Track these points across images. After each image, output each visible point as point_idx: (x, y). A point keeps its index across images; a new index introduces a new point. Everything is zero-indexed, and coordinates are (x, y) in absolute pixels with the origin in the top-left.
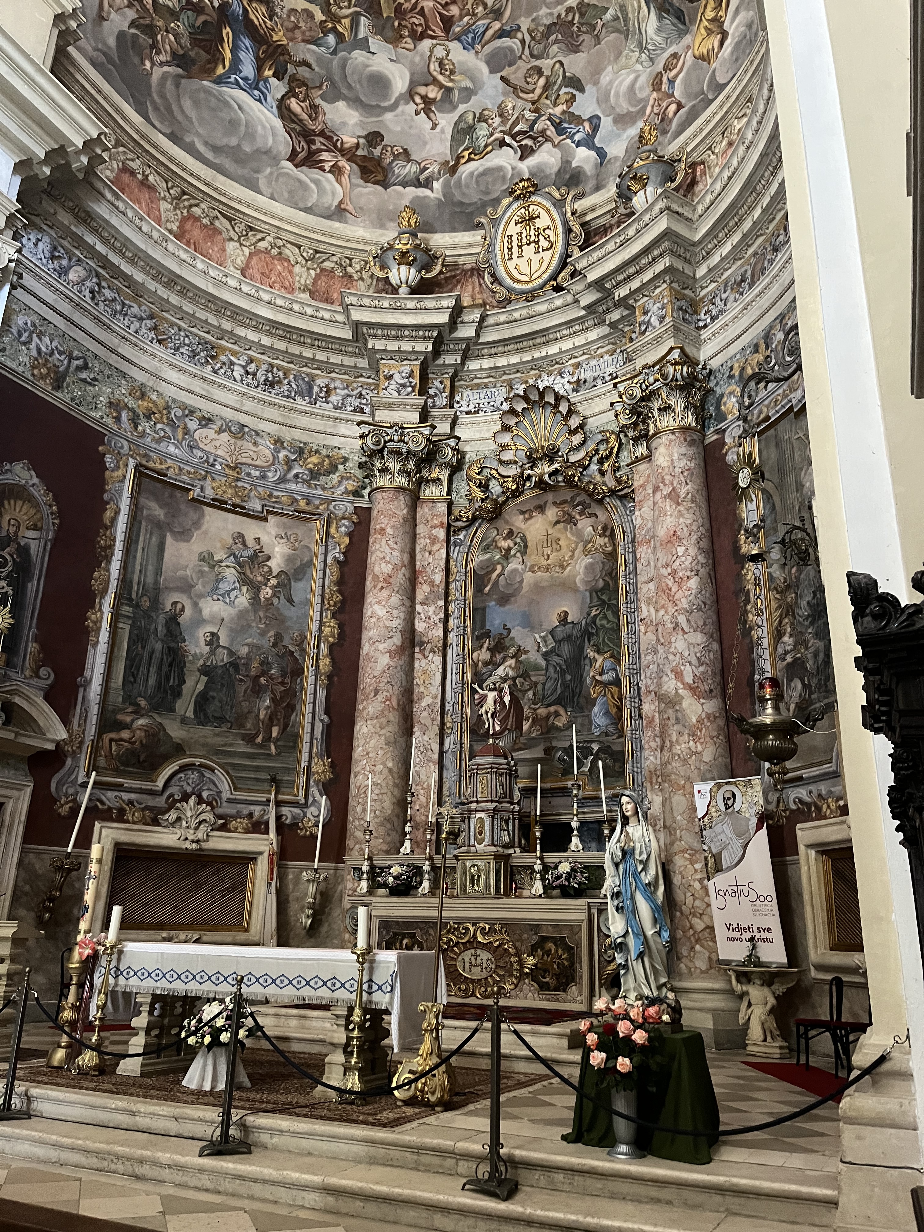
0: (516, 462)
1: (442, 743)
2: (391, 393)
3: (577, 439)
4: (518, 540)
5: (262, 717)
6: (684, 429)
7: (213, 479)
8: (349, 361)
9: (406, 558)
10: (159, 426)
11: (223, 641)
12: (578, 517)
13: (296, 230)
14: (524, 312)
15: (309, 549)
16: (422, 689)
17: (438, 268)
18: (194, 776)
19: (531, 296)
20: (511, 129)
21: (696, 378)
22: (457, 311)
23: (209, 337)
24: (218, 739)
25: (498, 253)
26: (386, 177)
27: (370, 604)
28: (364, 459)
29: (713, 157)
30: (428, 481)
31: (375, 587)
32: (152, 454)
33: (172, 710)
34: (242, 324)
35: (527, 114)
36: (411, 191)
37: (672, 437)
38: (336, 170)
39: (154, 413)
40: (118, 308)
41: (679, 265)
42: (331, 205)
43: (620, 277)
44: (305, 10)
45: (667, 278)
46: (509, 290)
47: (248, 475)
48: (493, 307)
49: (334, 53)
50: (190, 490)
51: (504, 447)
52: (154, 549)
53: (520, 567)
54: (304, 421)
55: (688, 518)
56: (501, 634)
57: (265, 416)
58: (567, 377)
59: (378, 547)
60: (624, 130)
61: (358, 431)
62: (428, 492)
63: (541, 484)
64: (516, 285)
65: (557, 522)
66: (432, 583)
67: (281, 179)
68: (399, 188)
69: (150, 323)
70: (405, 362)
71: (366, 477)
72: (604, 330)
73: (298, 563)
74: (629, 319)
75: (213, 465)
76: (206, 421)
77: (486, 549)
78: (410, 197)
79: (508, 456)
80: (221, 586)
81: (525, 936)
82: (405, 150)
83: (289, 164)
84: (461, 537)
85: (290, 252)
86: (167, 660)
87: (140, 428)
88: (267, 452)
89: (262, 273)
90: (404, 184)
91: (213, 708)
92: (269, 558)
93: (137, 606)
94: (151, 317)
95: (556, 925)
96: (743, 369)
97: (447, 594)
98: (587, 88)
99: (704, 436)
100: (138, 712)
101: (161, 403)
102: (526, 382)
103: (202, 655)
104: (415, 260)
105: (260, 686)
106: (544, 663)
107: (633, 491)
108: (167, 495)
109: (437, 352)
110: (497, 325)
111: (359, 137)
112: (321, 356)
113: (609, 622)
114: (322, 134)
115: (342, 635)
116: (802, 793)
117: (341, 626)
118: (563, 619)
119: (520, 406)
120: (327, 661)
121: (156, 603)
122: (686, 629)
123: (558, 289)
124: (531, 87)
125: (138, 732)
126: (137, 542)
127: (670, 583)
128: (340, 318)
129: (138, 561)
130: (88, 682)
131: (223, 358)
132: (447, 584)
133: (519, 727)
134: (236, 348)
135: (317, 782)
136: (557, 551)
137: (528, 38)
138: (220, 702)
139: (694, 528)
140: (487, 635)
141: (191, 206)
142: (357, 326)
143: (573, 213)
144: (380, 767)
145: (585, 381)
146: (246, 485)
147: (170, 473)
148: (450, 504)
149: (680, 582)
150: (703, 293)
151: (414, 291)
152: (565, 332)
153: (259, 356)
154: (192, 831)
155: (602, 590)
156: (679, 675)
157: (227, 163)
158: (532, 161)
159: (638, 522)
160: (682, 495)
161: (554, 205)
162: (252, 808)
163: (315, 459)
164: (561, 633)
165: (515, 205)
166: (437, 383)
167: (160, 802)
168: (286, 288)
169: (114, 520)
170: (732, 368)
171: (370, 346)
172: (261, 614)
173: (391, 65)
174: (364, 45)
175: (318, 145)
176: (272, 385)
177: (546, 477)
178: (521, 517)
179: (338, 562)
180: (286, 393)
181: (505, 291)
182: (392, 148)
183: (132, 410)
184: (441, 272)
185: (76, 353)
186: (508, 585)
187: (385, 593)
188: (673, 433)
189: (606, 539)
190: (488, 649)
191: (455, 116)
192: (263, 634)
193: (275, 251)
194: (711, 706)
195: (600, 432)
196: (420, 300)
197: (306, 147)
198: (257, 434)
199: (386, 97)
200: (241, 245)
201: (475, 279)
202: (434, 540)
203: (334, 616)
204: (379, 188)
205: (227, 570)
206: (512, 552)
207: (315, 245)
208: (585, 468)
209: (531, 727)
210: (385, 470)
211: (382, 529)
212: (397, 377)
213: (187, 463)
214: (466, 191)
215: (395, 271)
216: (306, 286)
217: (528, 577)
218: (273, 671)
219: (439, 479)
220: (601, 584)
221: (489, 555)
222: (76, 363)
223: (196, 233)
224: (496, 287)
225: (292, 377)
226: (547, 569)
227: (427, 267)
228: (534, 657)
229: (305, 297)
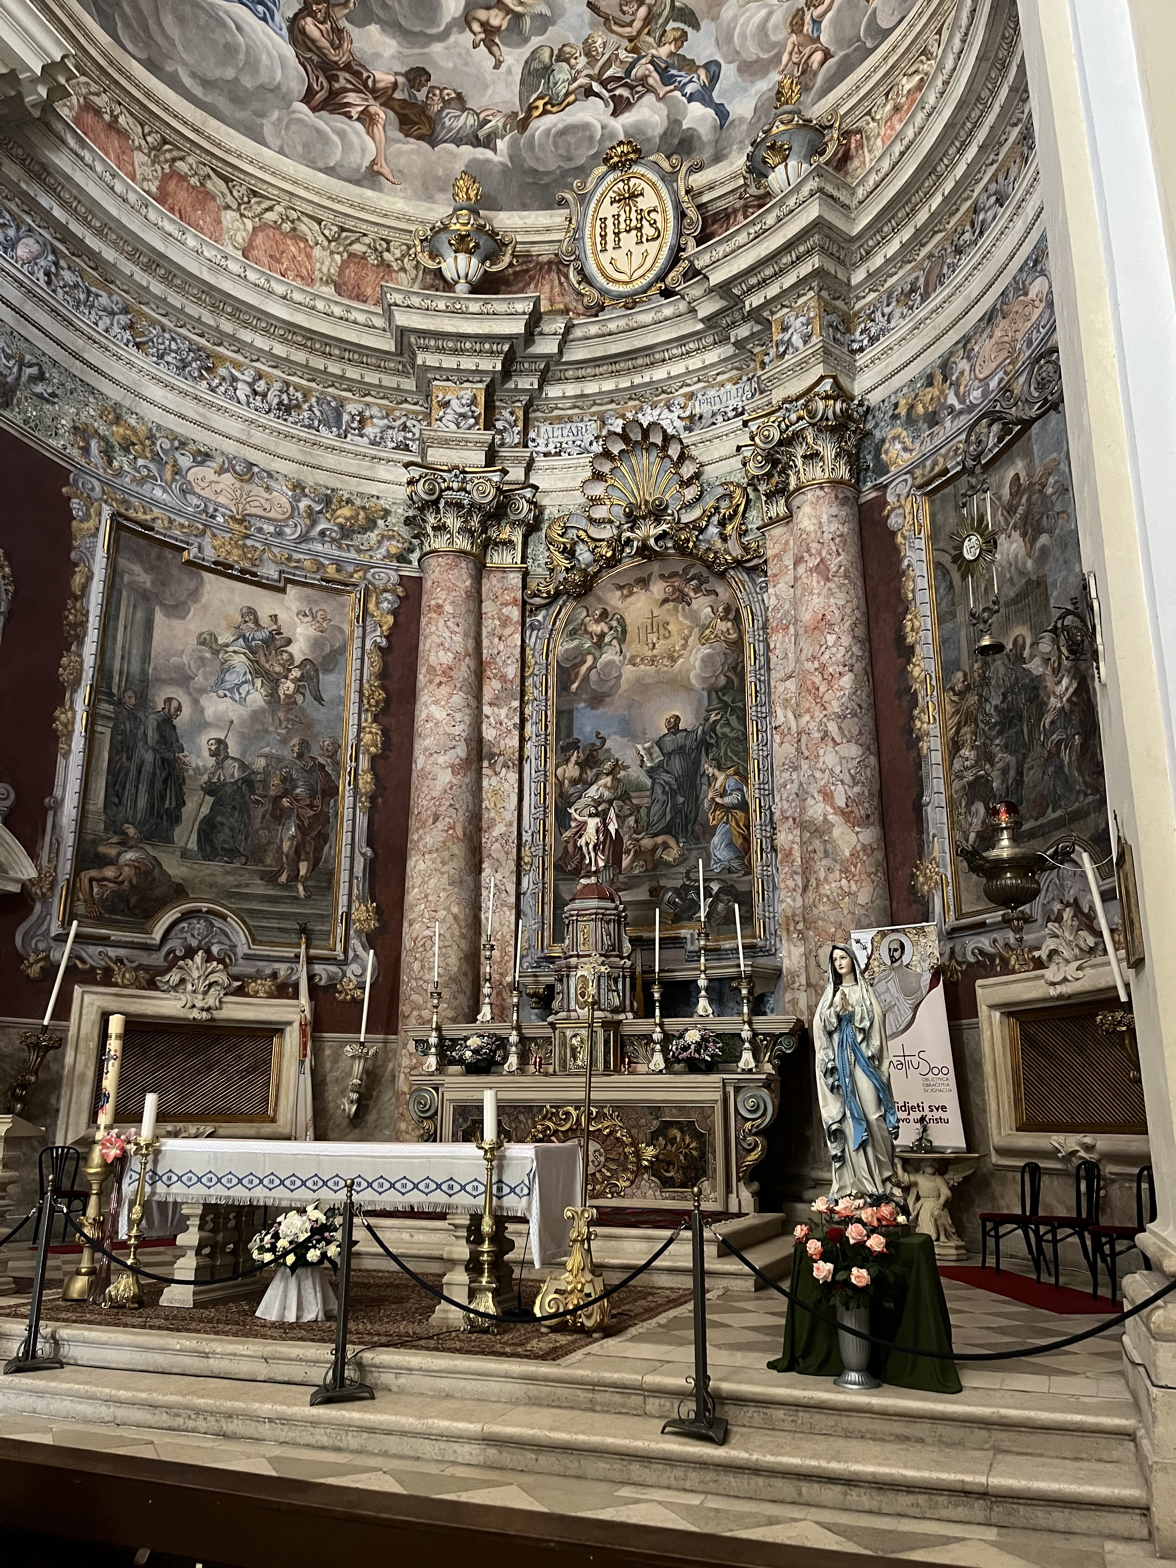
0: (611, 522)
1: (519, 883)
2: (447, 426)
3: (690, 493)
4: (614, 623)
5: (285, 849)
6: (835, 483)
7: (214, 535)
8: (390, 381)
9: (471, 644)
10: (140, 462)
11: (233, 750)
12: (692, 594)
13: (316, 199)
14: (622, 323)
15: (341, 630)
16: (493, 814)
17: (507, 259)
18: (200, 926)
19: (631, 301)
20: (601, 73)
21: (850, 418)
22: (535, 319)
23: (202, 341)
24: (231, 878)
25: (588, 242)
26: (433, 130)
27: (425, 704)
28: (411, 513)
29: (872, 125)
30: (496, 544)
31: (431, 682)
32: (132, 499)
33: (169, 840)
34: (246, 325)
35: (623, 54)
36: (467, 152)
37: (819, 493)
38: (366, 118)
39: (134, 444)
40: (82, 297)
41: (831, 267)
42: (360, 166)
43: (753, 281)
45: (814, 284)
46: (602, 292)
47: (260, 530)
48: (579, 315)
50: (184, 549)
51: (595, 501)
52: (139, 626)
53: (617, 658)
54: (330, 460)
55: (840, 598)
56: (594, 745)
57: (280, 451)
58: (678, 411)
59: (433, 629)
60: (753, 82)
61: (404, 475)
62: (496, 558)
63: (644, 551)
64: (611, 287)
65: (665, 601)
66: (503, 678)
67: (293, 128)
68: (451, 146)
69: (124, 319)
70: (466, 385)
71: (415, 537)
72: (728, 350)
73: (327, 649)
74: (763, 336)
75: (213, 517)
76: (203, 457)
77: (573, 634)
78: (466, 160)
79: (600, 512)
80: (227, 677)
81: (643, 1121)
82: (459, 95)
83: (303, 107)
84: (540, 618)
85: (306, 227)
86: (161, 775)
87: (116, 464)
88: (284, 501)
89: (271, 256)
90: (458, 141)
91: (222, 837)
92: (289, 642)
93: (120, 703)
94: (125, 311)
95: (682, 1108)
96: (911, 407)
97: (523, 693)
98: (704, 24)
99: (860, 492)
100: (125, 843)
101: (142, 430)
102: (623, 416)
103: (206, 769)
104: (477, 246)
105: (282, 809)
106: (649, 782)
107: (765, 562)
108: (153, 555)
109: (507, 373)
110: (587, 338)
111: (396, 74)
112: (353, 373)
113: (733, 729)
114: (348, 67)
115: (386, 744)
116: (984, 942)
117: (385, 732)
118: (674, 726)
119: (616, 448)
120: (369, 777)
121: (143, 700)
122: (838, 740)
123: (667, 293)
124: (627, 19)
125: (127, 869)
126: (117, 618)
127: (817, 680)
128: (379, 322)
129: (119, 644)
130: (59, 804)
131: (222, 371)
132: (523, 679)
133: (618, 861)
134: (239, 357)
135: (359, 933)
136: (665, 638)
138: (232, 829)
139: (848, 610)
140: (575, 745)
141: (174, 160)
142: (402, 333)
143: (687, 192)
144: (442, 914)
145: (701, 418)
146: (257, 545)
147: (158, 525)
148: (526, 574)
149: (830, 680)
150: (858, 306)
151: (477, 288)
152: (675, 351)
153: (270, 370)
154: (200, 997)
155: (725, 689)
156: (828, 797)
157: (221, 102)
158: (628, 118)
159: (772, 602)
160: (833, 568)
161: (663, 179)
162: (276, 965)
163: (346, 512)
164: (670, 743)
165: (611, 177)
166: (506, 414)
167: (158, 959)
168: (302, 278)
169: (85, 587)
170: (896, 405)
171: (419, 362)
172: (281, 715)
175: (342, 82)
176: (288, 410)
177: (652, 542)
178: (618, 593)
179: (380, 648)
180: (307, 422)
181: (597, 294)
182: (441, 91)
183: (104, 438)
184: (511, 265)
185: (28, 357)
186: (602, 681)
187: (444, 690)
188: (822, 488)
189: (730, 624)
190: (577, 763)
191: (526, 51)
192: (284, 741)
193: (287, 227)
194: (868, 835)
195: (722, 485)
196: (486, 302)
197: (325, 84)
198: (270, 475)
199: (433, 21)
200: (242, 215)
201: (554, 275)
202: (505, 622)
203: (376, 719)
204: (425, 145)
205: (235, 656)
206: (607, 639)
207: (340, 220)
208: (702, 531)
209: (633, 861)
210: (440, 528)
211: (439, 606)
212: (454, 403)
213: (179, 513)
214: (541, 155)
215: (450, 260)
216: (329, 276)
217: (628, 671)
218: (298, 791)
219: (511, 542)
220: (722, 681)
221: (576, 642)
222: (29, 371)
223: (182, 197)
224: (584, 289)
225: (314, 400)
226: (653, 661)
227: (492, 256)
228: (636, 773)
229: (329, 291)
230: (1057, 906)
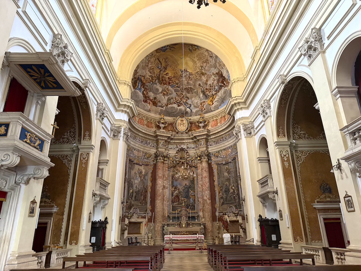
2: (160, 146)
3: (188, 157)
5: (142, 199)
6: (206, 161)
7: (136, 159)
10: (130, 151)
11: (137, 187)
13: (144, 114)
14: (181, 135)
15: (147, 171)
17: (167, 125)
18: (135, 209)
19: (182, 133)
20: (177, 101)
21: (208, 154)
22: (172, 134)
25: (177, 124)
26: (156, 105)
28: (156, 156)
29: (210, 121)
30: (165, 160)
31: (159, 178)
34: (139, 133)
35: (179, 100)
36: (160, 108)
38: (149, 103)
41: (207, 137)
42: (149, 109)
43: (198, 136)
44: (149, 78)
47: (140, 158)
49: (151, 85)
52: (130, 172)
54: (146, 148)
55: (207, 174)
56: (176, 186)
57: (142, 148)
58: (186, 146)
59: (159, 171)
60: (195, 108)
61: (154, 150)
62: (165, 162)
63: (182, 163)
64: (179, 130)
66: (166, 177)
67: (142, 105)
68: (158, 107)
70: (162, 140)
72: (193, 141)
75: (136, 157)
76: (135, 149)
77: (173, 172)
79: (177, 157)
80: (137, 177)
81: (191, 233)
82: (160, 101)
83: (143, 102)
84: (170, 169)
85: (144, 118)
88: (142, 154)
89: (140, 123)
91: (136, 198)
92: (142, 172)
96: (215, 154)
98: (190, 99)
99: (209, 162)
100: (129, 199)
101: (130, 147)
102: (179, 145)
103: (135, 189)
105: (142, 194)
106: (183, 191)
107: (197, 167)
108: (131, 163)
110: (176, 136)
111: (153, 98)
113: (193, 186)
114: (148, 97)
117: (152, 184)
118: (186, 185)
120: (150, 190)
122: (207, 190)
123: (186, 133)
124: (181, 96)
125: (129, 203)
128: (153, 132)
131: (136, 138)
133: (179, 201)
134: (138, 136)
135: (150, 210)
137: (181, 89)
140: (174, 186)
142: (157, 135)
143: (189, 122)
145: (189, 147)
146: (140, 160)
147: (131, 159)
148: (168, 164)
149: (206, 183)
151: (163, 128)
154: (135, 219)
155: (192, 181)
156: (206, 197)
159: (198, 172)
160: (206, 171)
161: (186, 120)
162: (142, 214)
163: (148, 155)
164: (185, 187)
165: (180, 118)
166: (166, 144)
167: (131, 214)
168: (143, 125)
170: (213, 153)
171: (158, 138)
172: (142, 182)
173: (159, 87)
174: (156, 84)
175: (147, 99)
176: (142, 142)
177: (184, 162)
178: (179, 167)
179: (151, 173)
180: (144, 144)
182: (158, 100)
186: (177, 178)
187: (161, 179)
190: (174, 188)
191: (168, 97)
192: (142, 185)
193: (142, 118)
194: (210, 201)
195: (192, 157)
197: (145, 99)
198: (141, 151)
199: (158, 92)
200: (137, 117)
201: (171, 125)
202: (166, 170)
203: (151, 182)
205: (138, 175)
207: (147, 117)
208: (189, 161)
211: (159, 168)
212: (161, 143)
213: (133, 157)
214: (169, 110)
215: (161, 125)
216: (146, 124)
218: (143, 192)
219: (167, 160)
224: (176, 130)
225: (145, 141)
227: (165, 124)
228: (181, 190)
229: (146, 126)
230: (230, 211)
